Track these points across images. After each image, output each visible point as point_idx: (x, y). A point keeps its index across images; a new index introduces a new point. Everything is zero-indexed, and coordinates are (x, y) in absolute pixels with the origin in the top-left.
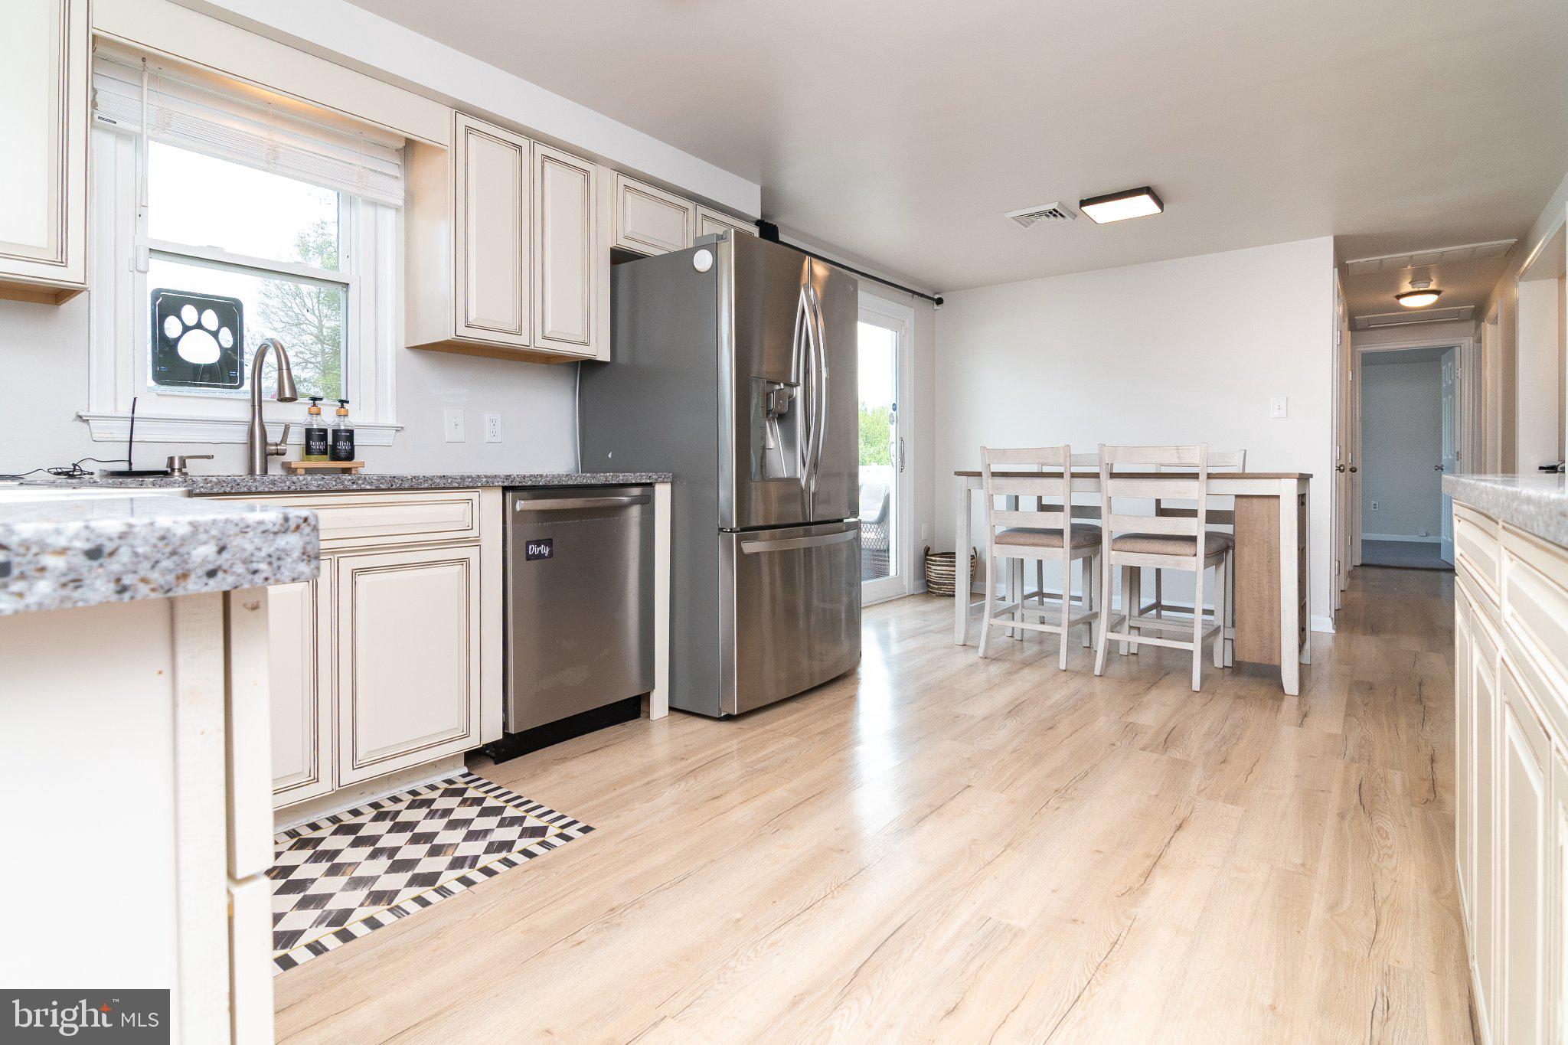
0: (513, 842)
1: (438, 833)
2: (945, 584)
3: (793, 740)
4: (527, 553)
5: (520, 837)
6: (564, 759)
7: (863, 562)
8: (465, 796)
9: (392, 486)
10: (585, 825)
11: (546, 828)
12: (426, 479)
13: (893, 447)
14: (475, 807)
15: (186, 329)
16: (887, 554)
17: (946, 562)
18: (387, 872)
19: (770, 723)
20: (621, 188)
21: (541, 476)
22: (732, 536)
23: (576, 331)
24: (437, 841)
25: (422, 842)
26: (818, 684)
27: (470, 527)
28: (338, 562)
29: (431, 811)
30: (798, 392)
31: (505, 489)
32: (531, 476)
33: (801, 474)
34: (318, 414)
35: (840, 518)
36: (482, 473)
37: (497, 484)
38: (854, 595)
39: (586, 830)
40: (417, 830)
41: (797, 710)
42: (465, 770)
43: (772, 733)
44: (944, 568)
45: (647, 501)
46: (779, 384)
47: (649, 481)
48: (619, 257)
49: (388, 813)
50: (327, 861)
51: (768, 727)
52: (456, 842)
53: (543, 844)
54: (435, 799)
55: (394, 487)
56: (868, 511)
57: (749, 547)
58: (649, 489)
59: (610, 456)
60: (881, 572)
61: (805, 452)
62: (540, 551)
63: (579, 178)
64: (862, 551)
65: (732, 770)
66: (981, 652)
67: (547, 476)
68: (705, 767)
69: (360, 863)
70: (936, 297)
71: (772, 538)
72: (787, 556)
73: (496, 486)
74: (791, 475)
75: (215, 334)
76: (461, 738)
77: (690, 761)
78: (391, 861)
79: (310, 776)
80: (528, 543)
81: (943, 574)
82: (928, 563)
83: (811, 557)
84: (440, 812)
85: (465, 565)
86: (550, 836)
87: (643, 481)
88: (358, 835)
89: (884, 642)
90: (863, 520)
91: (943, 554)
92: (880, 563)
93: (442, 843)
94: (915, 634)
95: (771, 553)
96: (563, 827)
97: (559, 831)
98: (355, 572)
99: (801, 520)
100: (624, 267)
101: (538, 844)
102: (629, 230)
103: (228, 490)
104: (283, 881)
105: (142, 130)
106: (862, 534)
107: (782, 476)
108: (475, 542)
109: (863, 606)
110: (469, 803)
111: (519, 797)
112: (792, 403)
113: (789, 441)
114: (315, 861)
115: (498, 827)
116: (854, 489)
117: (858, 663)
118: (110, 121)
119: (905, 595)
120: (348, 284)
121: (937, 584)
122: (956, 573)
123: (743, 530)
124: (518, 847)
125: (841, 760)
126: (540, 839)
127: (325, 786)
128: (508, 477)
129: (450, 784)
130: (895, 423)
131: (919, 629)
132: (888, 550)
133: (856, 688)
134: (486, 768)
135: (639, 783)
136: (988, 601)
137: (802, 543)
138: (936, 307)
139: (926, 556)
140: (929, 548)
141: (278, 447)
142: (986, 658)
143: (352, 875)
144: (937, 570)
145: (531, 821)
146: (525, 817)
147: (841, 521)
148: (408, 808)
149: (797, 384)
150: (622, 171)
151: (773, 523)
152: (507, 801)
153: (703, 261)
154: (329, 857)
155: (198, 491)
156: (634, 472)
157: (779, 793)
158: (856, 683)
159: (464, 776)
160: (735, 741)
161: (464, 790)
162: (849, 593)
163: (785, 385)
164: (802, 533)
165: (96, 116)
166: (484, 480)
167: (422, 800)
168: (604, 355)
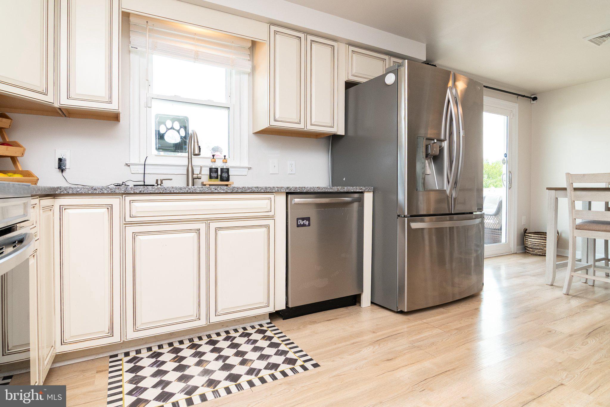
0: (279, 365)
1: (248, 352)
2: (537, 249)
3: (439, 331)
4: (297, 224)
5: (283, 363)
6: (315, 322)
7: (485, 235)
8: (265, 334)
9: (233, 191)
10: (316, 362)
11: (296, 360)
12: (249, 188)
13: (505, 176)
14: (268, 341)
15: (168, 129)
16: (500, 231)
17: (538, 237)
18: (219, 370)
19: (425, 319)
20: (350, 52)
21: (304, 187)
22: (405, 220)
23: (328, 121)
24: (246, 357)
25: (239, 356)
26: (457, 299)
27: (270, 211)
28: (209, 225)
29: (249, 339)
30: (445, 144)
31: (288, 194)
32: (299, 187)
33: (447, 188)
34: (215, 162)
35: (471, 211)
36: (275, 186)
37: (282, 191)
38: (479, 252)
39: (316, 365)
40: (240, 349)
41: (443, 313)
42: (269, 321)
43: (426, 325)
44: (537, 240)
45: (361, 201)
46: (434, 140)
47: (360, 191)
48: (349, 85)
49: (231, 337)
50: (198, 357)
51: (425, 321)
52: (254, 359)
53: (293, 370)
54: (252, 334)
55: (234, 192)
56: (489, 208)
57: (415, 225)
58: (361, 194)
59: (344, 179)
60: (496, 240)
61: (449, 176)
62: (304, 223)
63: (329, 49)
64: (485, 229)
65: (402, 343)
66: (565, 291)
67: (307, 188)
68: (385, 339)
69: (211, 361)
70: (532, 97)
71: (431, 221)
72: (439, 231)
73: (282, 192)
74: (441, 188)
75: (178, 131)
76: (265, 307)
77: (378, 334)
78: (224, 363)
79: (197, 317)
80: (298, 219)
81: (536, 244)
82: (526, 237)
83: (453, 232)
84: (252, 341)
85: (267, 228)
86: (297, 367)
87: (358, 191)
88: (215, 346)
89: (498, 278)
90: (486, 213)
91: (535, 232)
92: (496, 235)
93: (248, 358)
94: (518, 276)
95: (430, 229)
96: (305, 361)
97: (302, 363)
98: (217, 229)
99: (448, 212)
100: (352, 90)
101: (290, 369)
102: (354, 71)
103: (161, 192)
104: (178, 364)
105: (146, 51)
106: (485, 220)
107: (435, 189)
108: (272, 217)
109: (485, 257)
110: (266, 338)
111: (289, 340)
112: (441, 150)
113: (440, 171)
114: (194, 357)
115: (274, 355)
116: (480, 198)
117: (481, 289)
118: (135, 48)
119: (512, 253)
120: (229, 108)
121: (531, 248)
122: (547, 244)
123: (411, 216)
124: (280, 369)
125: (468, 349)
126: (291, 366)
127: (202, 322)
128: (288, 188)
129: (261, 327)
130: (506, 164)
131: (521, 273)
132: (501, 229)
133: (480, 304)
134: (279, 321)
135: (348, 343)
136: (570, 261)
137: (447, 224)
138: (532, 102)
139: (524, 234)
140: (527, 229)
141: (198, 176)
142: (568, 295)
143: (205, 368)
144: (532, 241)
145: (291, 355)
146: (288, 352)
147: (472, 213)
148: (240, 336)
149: (445, 140)
150: (351, 44)
151: (432, 213)
152: (283, 341)
153: (390, 79)
154: (200, 356)
155: (149, 192)
156: (353, 186)
157: (427, 364)
158: (480, 301)
159: (268, 323)
160: (405, 326)
161: (265, 331)
162: (476, 251)
163: (437, 140)
164: (448, 219)
165: (130, 47)
166: (276, 189)
167: (247, 333)
168: (341, 132)
